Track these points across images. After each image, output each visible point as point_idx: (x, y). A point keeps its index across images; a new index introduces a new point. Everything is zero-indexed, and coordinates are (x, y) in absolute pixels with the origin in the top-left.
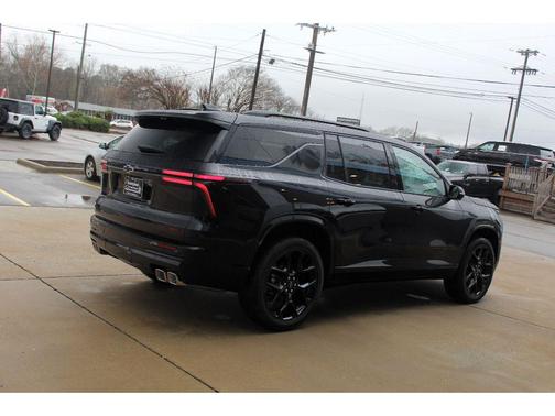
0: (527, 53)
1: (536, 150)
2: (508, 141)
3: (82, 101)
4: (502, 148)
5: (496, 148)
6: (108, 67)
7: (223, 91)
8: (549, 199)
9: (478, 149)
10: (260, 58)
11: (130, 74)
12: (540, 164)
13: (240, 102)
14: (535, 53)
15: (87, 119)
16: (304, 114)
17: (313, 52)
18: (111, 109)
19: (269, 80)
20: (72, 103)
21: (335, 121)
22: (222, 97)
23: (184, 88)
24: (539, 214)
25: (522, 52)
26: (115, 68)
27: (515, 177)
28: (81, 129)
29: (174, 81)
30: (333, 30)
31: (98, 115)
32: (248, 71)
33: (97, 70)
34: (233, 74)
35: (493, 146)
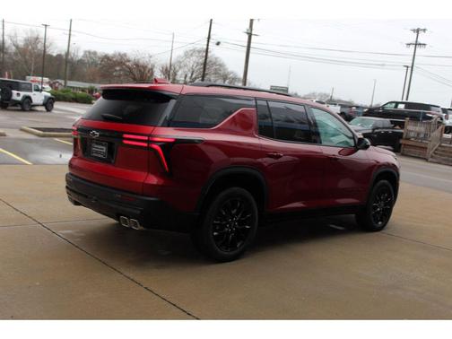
0: (418, 31)
1: (427, 107)
2: (404, 100)
3: (70, 80)
4: (401, 107)
5: (396, 107)
6: (89, 52)
7: (180, 67)
8: (440, 146)
9: (383, 107)
10: (208, 41)
11: (106, 57)
12: (431, 118)
13: (194, 76)
14: (424, 30)
15: (75, 94)
16: (245, 85)
17: (250, 35)
18: (93, 85)
19: (216, 58)
20: (62, 82)
21: (268, 89)
22: (180, 73)
23: (150, 66)
24: (432, 157)
25: (414, 30)
26: (95, 53)
27: (412, 128)
28: (70, 101)
29: (141, 62)
31: (83, 91)
32: (199, 52)
33: (80, 55)
34: (188, 55)
35: (394, 105)
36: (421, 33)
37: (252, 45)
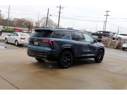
0: (107, 12)
1: (109, 32)
4: (101, 32)
5: (100, 32)
6: (15, 18)
8: (111, 43)
9: (96, 33)
10: (48, 15)
11: (19, 20)
12: (110, 35)
13: (45, 25)
14: (109, 11)
16: (58, 27)
17: (60, 13)
18: (15, 28)
19: (51, 20)
20: (7, 27)
22: (40, 24)
23: (32, 22)
24: (109, 46)
25: (106, 11)
26: (17, 19)
27: (104, 38)
28: (8, 32)
29: (29, 21)
30: (64, 8)
31: (12, 29)
32: (46, 18)
33: (13, 19)
34: (43, 19)
35: (99, 32)
36: (108, 12)
37: (60, 16)
